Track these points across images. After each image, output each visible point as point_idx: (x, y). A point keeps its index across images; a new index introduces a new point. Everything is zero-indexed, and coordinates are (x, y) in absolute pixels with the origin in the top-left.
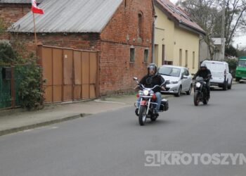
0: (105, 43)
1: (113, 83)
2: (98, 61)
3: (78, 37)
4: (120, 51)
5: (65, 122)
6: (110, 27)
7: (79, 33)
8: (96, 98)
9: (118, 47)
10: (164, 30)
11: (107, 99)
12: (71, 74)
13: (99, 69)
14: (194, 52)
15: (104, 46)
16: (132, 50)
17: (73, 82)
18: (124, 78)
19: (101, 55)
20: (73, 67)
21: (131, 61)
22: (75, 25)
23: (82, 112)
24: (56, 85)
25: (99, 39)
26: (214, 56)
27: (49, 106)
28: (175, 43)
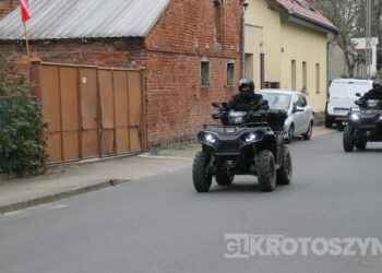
0: (155, 55)
1: (172, 123)
2: (143, 87)
3: (106, 46)
4: (183, 68)
5: (82, 195)
6: (164, 27)
7: (108, 38)
8: (142, 152)
9: (178, 60)
10: (262, 27)
11: (161, 152)
12: (94, 111)
13: (144, 100)
14: (317, 65)
15: (154, 60)
16: (204, 65)
17: (100, 125)
18: (192, 113)
19: (149, 75)
20: (98, 97)
21: (203, 84)
22: (101, 25)
23: (112, 177)
24: (69, 132)
25: (144, 47)
26: (355, 70)
27: (55, 167)
28: (283, 50)
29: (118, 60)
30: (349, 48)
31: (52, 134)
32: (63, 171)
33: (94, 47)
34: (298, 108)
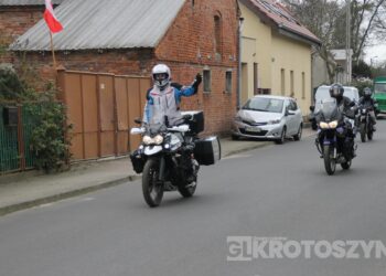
3: (120, 56)
4: (187, 75)
7: (121, 49)
9: (183, 69)
10: (255, 39)
12: (111, 114)
14: (303, 73)
16: (206, 73)
17: (116, 127)
20: (115, 103)
21: (205, 90)
22: (115, 37)
23: (131, 174)
24: (90, 133)
25: (155, 57)
26: (335, 78)
27: (78, 165)
28: (273, 60)
29: (130, 68)
30: (329, 58)
31: (75, 135)
32: (85, 169)
33: (109, 57)
34: (290, 111)
